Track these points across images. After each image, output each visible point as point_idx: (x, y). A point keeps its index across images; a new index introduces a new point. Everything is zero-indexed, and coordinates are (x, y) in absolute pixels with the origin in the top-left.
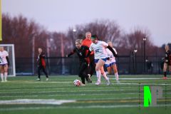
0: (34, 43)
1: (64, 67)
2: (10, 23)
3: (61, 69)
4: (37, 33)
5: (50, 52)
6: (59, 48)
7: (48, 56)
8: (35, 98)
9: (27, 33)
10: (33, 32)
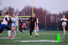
0: (46, 18)
1: (58, 27)
2: (36, 10)
3: (57, 28)
4: (47, 14)
5: (52, 21)
6: (56, 20)
7: (51, 23)
8: (47, 40)
9: (43, 14)
10: (45, 14)
